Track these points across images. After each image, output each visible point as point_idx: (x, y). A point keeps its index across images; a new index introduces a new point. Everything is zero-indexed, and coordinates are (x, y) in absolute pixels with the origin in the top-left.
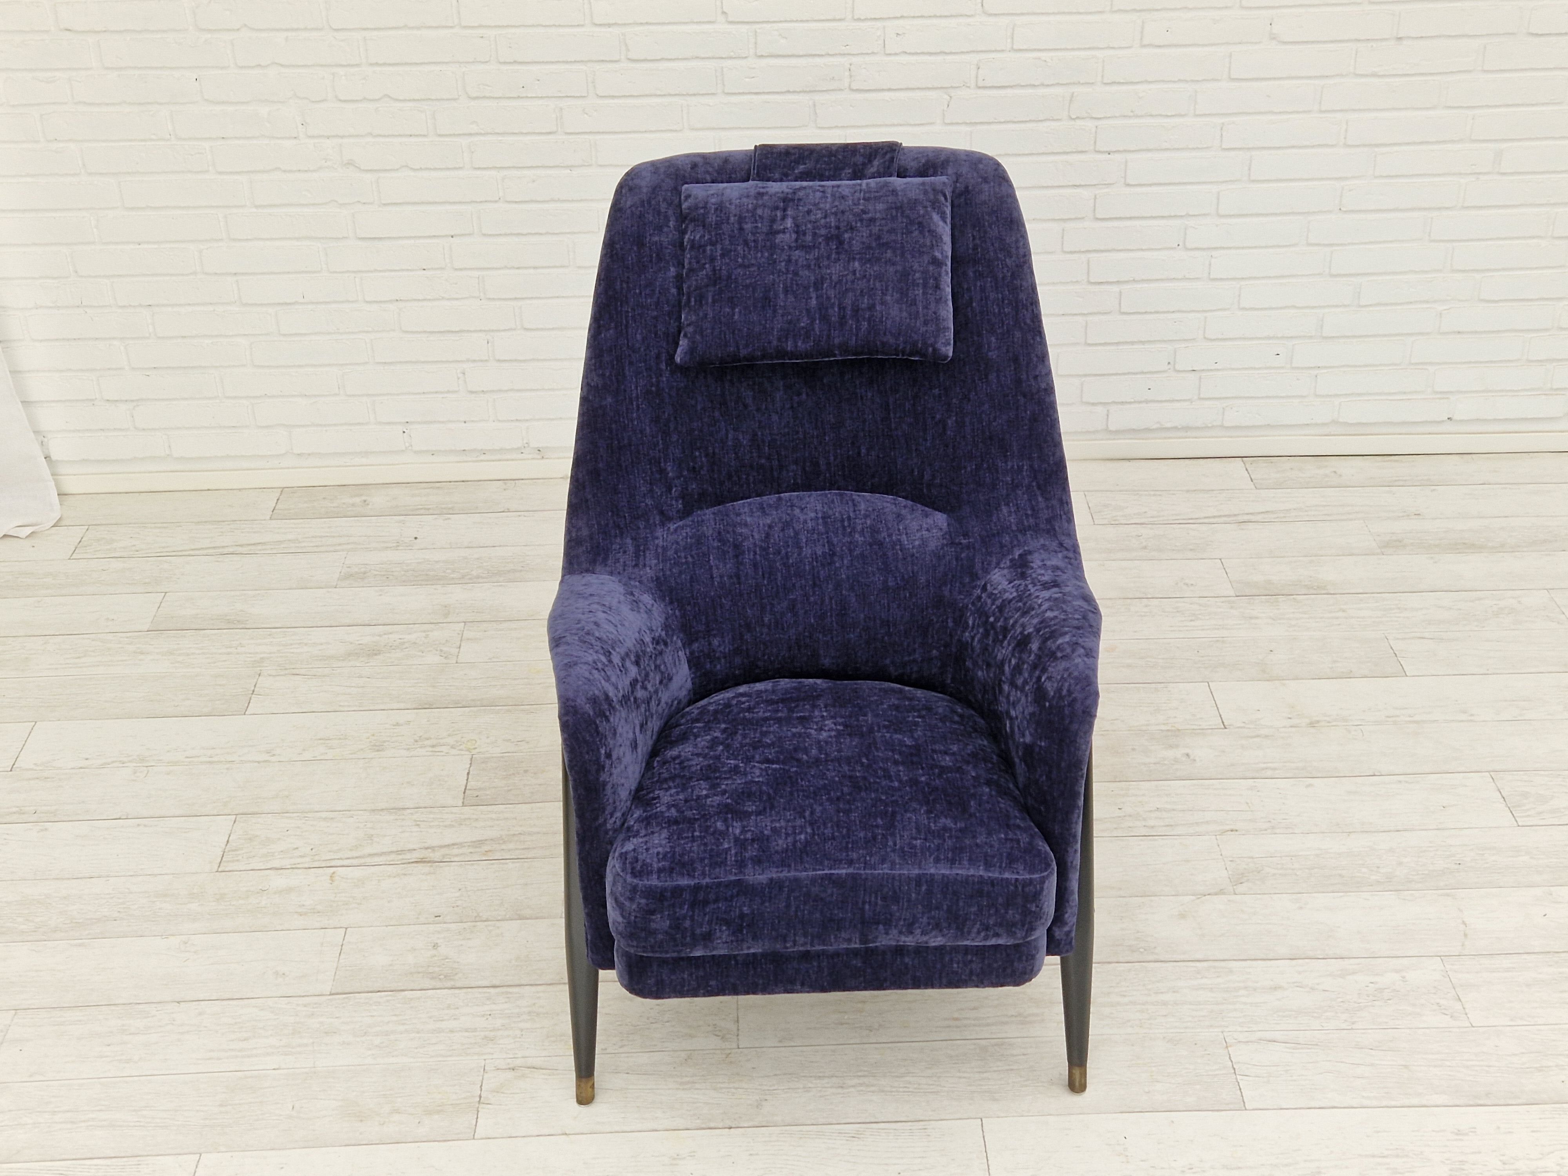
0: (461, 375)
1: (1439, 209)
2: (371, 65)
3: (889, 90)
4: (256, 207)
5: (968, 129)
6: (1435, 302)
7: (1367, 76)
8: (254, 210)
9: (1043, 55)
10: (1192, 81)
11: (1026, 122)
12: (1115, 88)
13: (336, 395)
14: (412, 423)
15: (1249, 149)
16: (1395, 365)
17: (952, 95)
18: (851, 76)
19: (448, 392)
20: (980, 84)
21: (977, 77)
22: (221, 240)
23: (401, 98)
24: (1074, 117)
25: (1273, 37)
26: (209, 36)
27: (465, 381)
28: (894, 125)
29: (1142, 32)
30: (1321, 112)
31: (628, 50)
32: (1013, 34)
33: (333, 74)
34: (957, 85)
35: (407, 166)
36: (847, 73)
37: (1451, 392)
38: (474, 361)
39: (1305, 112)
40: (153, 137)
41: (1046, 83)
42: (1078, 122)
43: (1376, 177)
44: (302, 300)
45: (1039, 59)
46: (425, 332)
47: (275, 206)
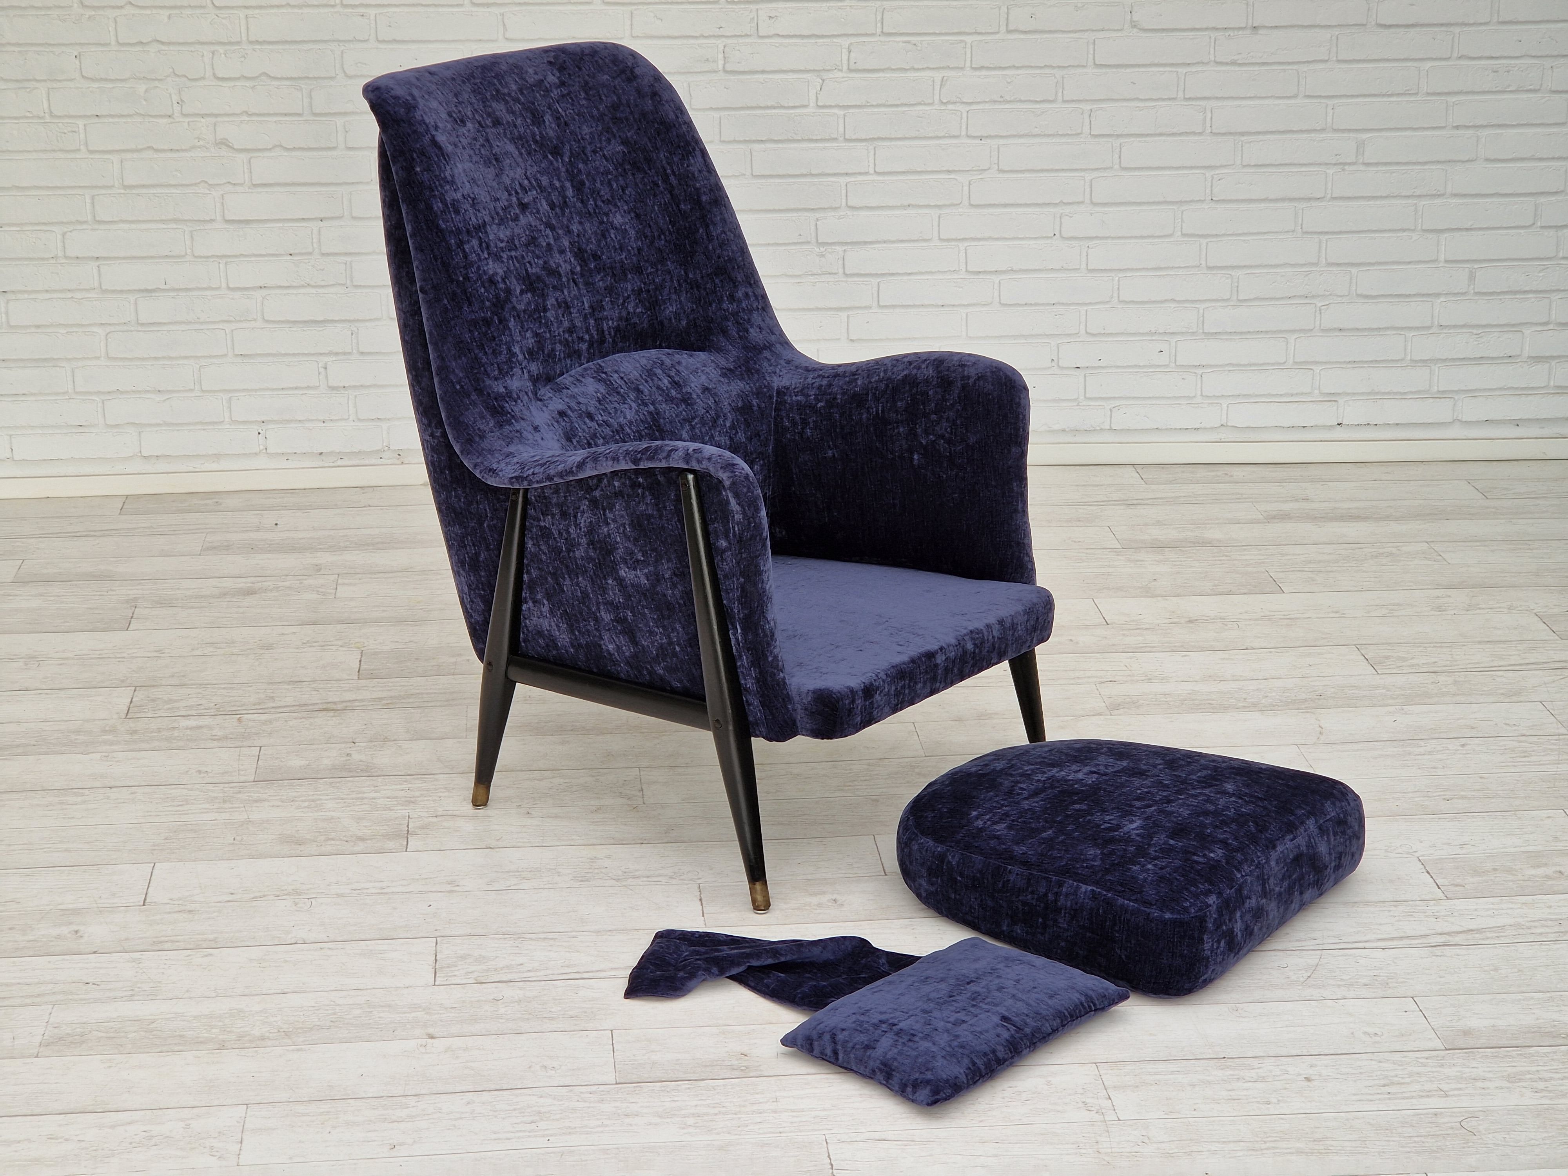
0: (322, 370)
1: (1310, 199)
2: (251, 42)
3: (763, 72)
4: (126, 187)
5: (841, 112)
6: (1313, 297)
7: (1227, 64)
8: (123, 191)
9: (912, 39)
10: (1059, 67)
11: (897, 106)
12: (984, 73)
13: (191, 390)
14: (269, 422)
15: (1119, 136)
16: (1280, 364)
17: (825, 78)
18: (724, 57)
19: (308, 388)
20: (852, 66)
21: (849, 60)
22: (86, 222)
23: (279, 76)
24: (945, 101)
25: (1134, 25)
26: (93, 13)
27: (327, 377)
28: (768, 108)
29: (1007, 19)
30: (1186, 99)
31: (505, 29)
32: (882, 19)
33: (213, 53)
34: (829, 68)
35: (281, 146)
36: (721, 56)
37: (1339, 394)
38: (337, 354)
39: (1170, 99)
40: (28, 114)
41: (916, 66)
42: (950, 107)
43: (1245, 166)
44: (163, 287)
45: (909, 42)
46: (288, 322)
47: (143, 186)
